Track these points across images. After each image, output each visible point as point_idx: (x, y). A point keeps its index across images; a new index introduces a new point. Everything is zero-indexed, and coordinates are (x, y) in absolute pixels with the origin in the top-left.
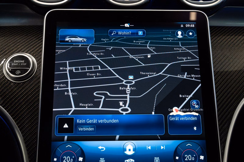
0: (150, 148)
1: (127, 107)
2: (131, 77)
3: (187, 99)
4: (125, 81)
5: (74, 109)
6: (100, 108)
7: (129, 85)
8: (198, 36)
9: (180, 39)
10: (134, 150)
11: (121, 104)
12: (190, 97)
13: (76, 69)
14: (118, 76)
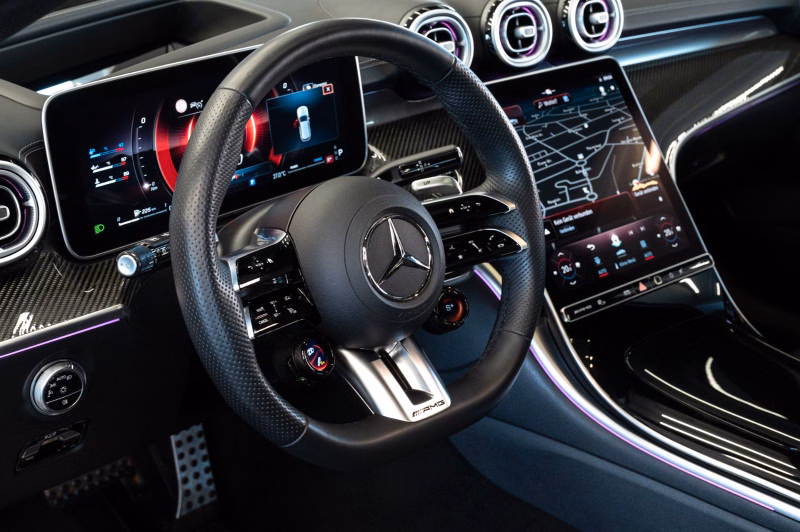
0: (632, 232)
1: (592, 193)
2: (581, 156)
3: (641, 168)
4: (577, 162)
5: (544, 209)
6: (569, 202)
7: (582, 166)
9: (605, 97)
11: (585, 190)
12: (642, 164)
14: (568, 158)
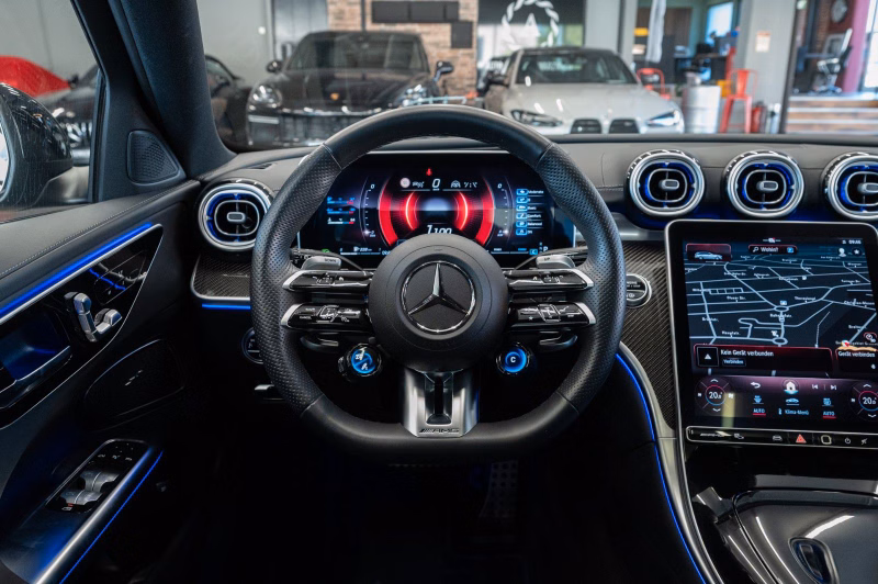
0: (816, 387)
1: (782, 337)
2: (783, 303)
3: (859, 331)
4: (776, 307)
5: (715, 337)
6: (748, 338)
7: (781, 311)
8: (866, 255)
9: (842, 259)
10: (797, 388)
11: (774, 333)
12: (863, 328)
13: (713, 291)
14: (766, 301)
